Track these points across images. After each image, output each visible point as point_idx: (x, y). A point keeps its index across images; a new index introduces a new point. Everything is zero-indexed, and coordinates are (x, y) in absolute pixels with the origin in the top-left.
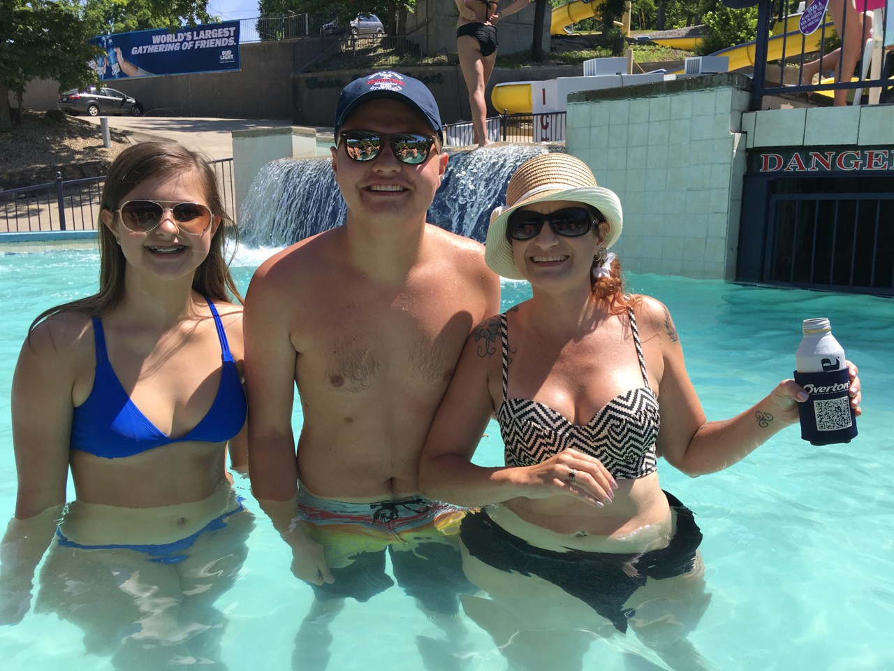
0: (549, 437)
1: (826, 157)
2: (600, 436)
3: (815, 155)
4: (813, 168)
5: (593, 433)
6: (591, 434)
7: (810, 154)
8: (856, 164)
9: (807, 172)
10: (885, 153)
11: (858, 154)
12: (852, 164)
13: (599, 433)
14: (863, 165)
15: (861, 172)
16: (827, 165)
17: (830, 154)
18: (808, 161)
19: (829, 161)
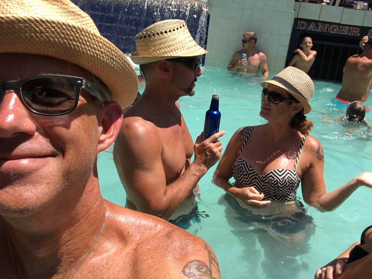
0: (246, 176)
1: (325, 26)
2: (265, 182)
3: (320, 24)
4: (319, 30)
5: (264, 179)
6: (263, 180)
7: (319, 24)
8: (336, 31)
9: (316, 32)
10: (348, 28)
11: (337, 27)
12: (335, 31)
13: (265, 180)
14: (339, 32)
15: (338, 34)
16: (325, 30)
17: (327, 25)
18: (317, 27)
19: (326, 28)
